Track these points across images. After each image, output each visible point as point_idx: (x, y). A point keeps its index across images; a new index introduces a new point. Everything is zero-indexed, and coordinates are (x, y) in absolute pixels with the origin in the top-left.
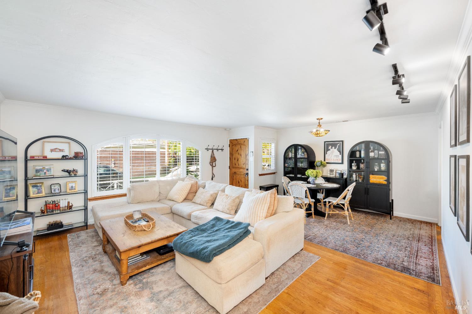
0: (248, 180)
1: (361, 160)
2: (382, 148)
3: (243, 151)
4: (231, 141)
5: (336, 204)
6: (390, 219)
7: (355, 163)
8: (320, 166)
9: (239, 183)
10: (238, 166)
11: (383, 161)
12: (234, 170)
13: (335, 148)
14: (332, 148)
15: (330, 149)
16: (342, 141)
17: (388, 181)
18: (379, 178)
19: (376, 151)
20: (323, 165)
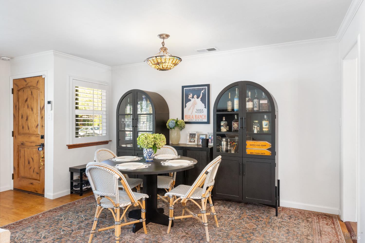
0: (43, 158)
1: (234, 115)
2: (263, 94)
3: (35, 100)
4: (16, 82)
5: (185, 202)
6: (275, 214)
7: (225, 120)
8: (174, 128)
9: (29, 163)
10: (27, 131)
11: (265, 117)
12: (21, 139)
13: (198, 98)
14: (193, 97)
15: (191, 99)
16: (208, 86)
17: (273, 149)
18: (259, 145)
19: (256, 101)
20: (179, 126)
